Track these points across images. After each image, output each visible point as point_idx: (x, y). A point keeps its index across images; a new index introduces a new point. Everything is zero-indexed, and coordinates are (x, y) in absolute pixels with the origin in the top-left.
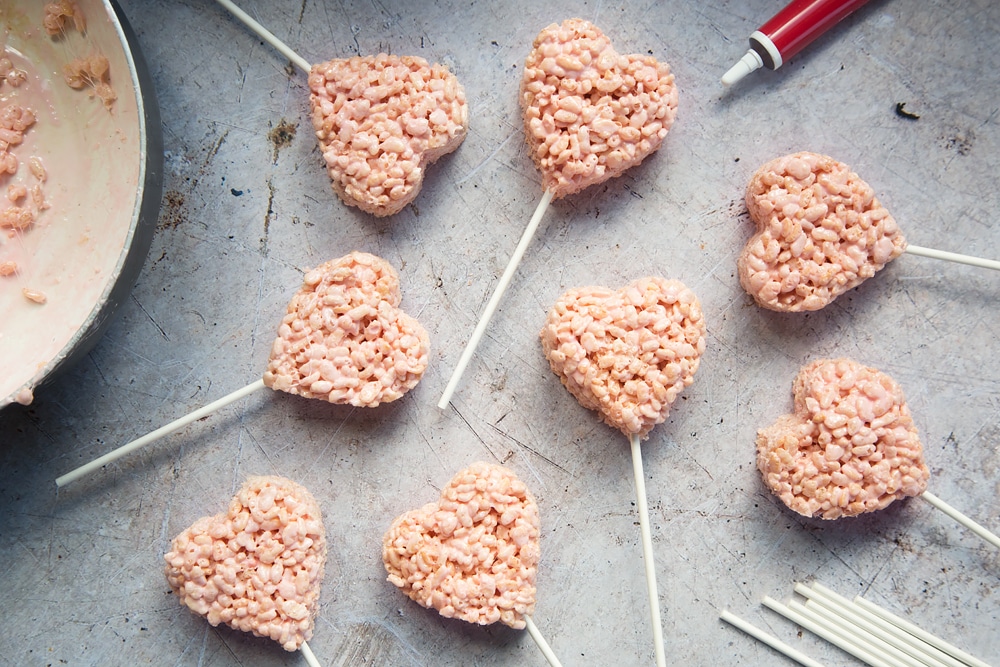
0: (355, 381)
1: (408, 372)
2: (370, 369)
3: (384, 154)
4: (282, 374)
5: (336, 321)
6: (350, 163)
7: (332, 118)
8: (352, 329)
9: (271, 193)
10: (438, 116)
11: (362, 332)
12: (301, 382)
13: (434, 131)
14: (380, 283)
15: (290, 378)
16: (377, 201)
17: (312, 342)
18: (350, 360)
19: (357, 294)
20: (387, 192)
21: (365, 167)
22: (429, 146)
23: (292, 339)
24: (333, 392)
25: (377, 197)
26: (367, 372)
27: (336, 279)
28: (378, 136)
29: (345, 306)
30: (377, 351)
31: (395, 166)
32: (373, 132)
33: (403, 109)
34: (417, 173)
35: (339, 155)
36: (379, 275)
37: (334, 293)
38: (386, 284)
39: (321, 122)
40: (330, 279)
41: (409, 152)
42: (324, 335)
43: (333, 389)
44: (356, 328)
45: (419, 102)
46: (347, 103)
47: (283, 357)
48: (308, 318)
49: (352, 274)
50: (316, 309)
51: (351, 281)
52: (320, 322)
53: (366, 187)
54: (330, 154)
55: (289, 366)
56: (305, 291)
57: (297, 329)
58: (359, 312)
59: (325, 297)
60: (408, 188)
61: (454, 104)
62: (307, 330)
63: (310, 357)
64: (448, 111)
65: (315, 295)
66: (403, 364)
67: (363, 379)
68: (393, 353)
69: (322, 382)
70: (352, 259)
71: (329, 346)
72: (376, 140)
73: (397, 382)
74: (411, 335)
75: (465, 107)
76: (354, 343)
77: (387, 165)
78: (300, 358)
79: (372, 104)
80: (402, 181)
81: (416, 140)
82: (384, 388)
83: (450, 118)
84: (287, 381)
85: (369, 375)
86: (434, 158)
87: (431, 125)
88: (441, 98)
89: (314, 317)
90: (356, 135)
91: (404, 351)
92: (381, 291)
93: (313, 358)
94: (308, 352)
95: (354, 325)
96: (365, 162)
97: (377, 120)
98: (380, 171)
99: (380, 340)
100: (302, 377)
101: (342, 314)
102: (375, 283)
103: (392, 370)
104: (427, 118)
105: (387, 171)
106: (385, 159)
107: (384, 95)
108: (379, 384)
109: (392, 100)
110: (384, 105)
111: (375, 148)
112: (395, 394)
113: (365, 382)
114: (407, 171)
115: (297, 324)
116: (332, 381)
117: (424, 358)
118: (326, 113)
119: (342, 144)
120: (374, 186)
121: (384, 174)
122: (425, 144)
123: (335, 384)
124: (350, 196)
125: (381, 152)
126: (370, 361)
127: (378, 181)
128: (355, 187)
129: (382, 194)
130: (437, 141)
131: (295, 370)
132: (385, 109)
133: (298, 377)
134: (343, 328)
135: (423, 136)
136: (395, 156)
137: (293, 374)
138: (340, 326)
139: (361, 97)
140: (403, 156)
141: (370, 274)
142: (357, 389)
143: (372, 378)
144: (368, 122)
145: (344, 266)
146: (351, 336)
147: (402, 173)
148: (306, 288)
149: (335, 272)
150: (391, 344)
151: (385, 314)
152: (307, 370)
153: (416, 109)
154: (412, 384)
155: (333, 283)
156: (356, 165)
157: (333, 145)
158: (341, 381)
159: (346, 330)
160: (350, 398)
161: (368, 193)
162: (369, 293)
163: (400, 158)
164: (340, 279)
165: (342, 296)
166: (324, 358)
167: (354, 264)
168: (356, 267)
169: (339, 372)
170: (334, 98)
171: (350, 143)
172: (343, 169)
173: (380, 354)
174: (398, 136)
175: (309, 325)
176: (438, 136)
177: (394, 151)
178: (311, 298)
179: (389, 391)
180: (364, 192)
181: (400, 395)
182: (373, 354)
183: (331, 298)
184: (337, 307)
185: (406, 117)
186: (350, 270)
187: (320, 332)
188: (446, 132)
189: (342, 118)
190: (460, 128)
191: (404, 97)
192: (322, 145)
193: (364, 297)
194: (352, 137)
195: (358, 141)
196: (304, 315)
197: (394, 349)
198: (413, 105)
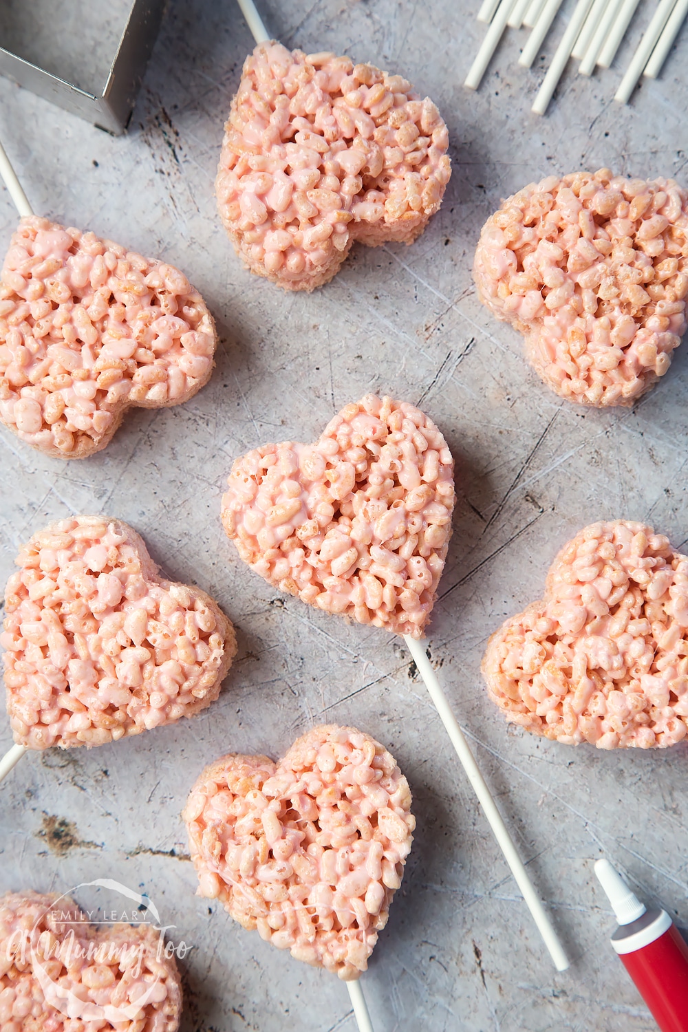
0: (374, 848)
1: (371, 766)
2: (360, 822)
3: (150, 639)
4: (345, 954)
5: (279, 863)
6: (161, 689)
7: (94, 715)
8: (294, 842)
9: (145, 851)
10: (95, 559)
11: (300, 827)
12: (362, 927)
13: (117, 566)
14: (236, 788)
15: (352, 944)
16: (218, 652)
17: (305, 902)
18: (343, 850)
19: (245, 824)
20: (204, 637)
21: (168, 668)
22: (137, 573)
23: (296, 931)
24: (386, 881)
25: (211, 650)
26: (364, 826)
27: (217, 852)
28: (123, 648)
29: (260, 846)
30: (335, 806)
31: (167, 624)
32: (117, 656)
33: (83, 611)
34: (177, 592)
35: (149, 706)
36: (222, 787)
37: (238, 859)
38: (237, 779)
39: (100, 732)
40: (215, 862)
41: (146, 603)
42: (297, 883)
43: (381, 881)
44: (293, 834)
45: (73, 587)
46: (73, 693)
47: (321, 949)
48: (267, 903)
49: (214, 828)
50: (258, 889)
51: (224, 831)
52: (278, 887)
53: (196, 668)
54: (148, 719)
55: (335, 942)
56: (228, 899)
57: (280, 922)
58: (271, 827)
59: (242, 873)
60: (200, 605)
61: (78, 535)
62: (286, 908)
63: (329, 908)
64: (88, 543)
65: (237, 887)
66: (358, 771)
67: (372, 834)
68: (340, 785)
69: (368, 897)
70: (193, 823)
71: (317, 879)
72: (129, 650)
73: (383, 783)
74: (318, 753)
75: (81, 520)
76: (319, 840)
77: (166, 636)
78: (326, 924)
79: (74, 656)
80: (189, 614)
81: (129, 592)
82: (390, 805)
83: (97, 541)
84: (356, 949)
85: (367, 824)
86: (155, 568)
87: (108, 569)
88: (68, 553)
89: (268, 894)
90: (121, 680)
91: (339, 767)
92: (246, 790)
93: (330, 903)
94: (321, 911)
95: (289, 837)
96: (161, 668)
97: (99, 650)
98: (174, 646)
99: (318, 801)
100: (355, 925)
101: (271, 852)
102: (234, 796)
103: (365, 789)
104: (96, 574)
105: (174, 635)
106: (156, 638)
107: (63, 639)
108: (383, 811)
109: (69, 626)
110: (76, 638)
111: (140, 652)
112: (400, 789)
113: (377, 831)
114: (174, 607)
115: (274, 921)
116: (370, 880)
117: (355, 739)
118: (88, 723)
119: (134, 702)
120: (196, 656)
121: (179, 641)
122: (135, 580)
123: (375, 877)
124: (209, 692)
125: (146, 644)
126: (348, 819)
127: (190, 649)
128: (196, 685)
129: (208, 644)
130: (131, 561)
131: (343, 934)
132: (83, 635)
133: (354, 931)
134: (291, 854)
135: (123, 583)
136: (152, 623)
137: (347, 939)
138: (287, 859)
139: (64, 672)
140: (153, 612)
141: (219, 800)
142: (386, 846)
143: (373, 820)
144: (102, 662)
145: (201, 836)
146: (305, 843)
147: (177, 614)
148: (223, 897)
149: (207, 853)
150: (325, 785)
151: (282, 787)
152: (347, 916)
153: (84, 591)
154: (389, 761)
155: (222, 857)
156: (166, 681)
157: (134, 715)
158: (371, 867)
159: (295, 850)
160: (398, 857)
161: (204, 664)
162: (247, 806)
163: (154, 616)
164: (218, 846)
165: (243, 848)
166: (333, 888)
167: (200, 821)
168: (205, 819)
169: (357, 868)
170: (64, 712)
171: (131, 690)
172: (170, 702)
173: (340, 804)
174: (123, 619)
175: (279, 903)
176: (124, 560)
177: (146, 625)
178: (240, 894)
179: (394, 798)
180: (204, 671)
181: (403, 780)
182: (339, 815)
183: (244, 865)
184: (259, 858)
185: (96, 606)
186: (208, 829)
187: (292, 889)
188: (118, 547)
189: (96, 701)
190: (111, 527)
191: (66, 608)
192: (133, 730)
193: (251, 815)
194: (124, 686)
195: (130, 678)
196: (263, 909)
197: (334, 781)
198: (78, 596)
